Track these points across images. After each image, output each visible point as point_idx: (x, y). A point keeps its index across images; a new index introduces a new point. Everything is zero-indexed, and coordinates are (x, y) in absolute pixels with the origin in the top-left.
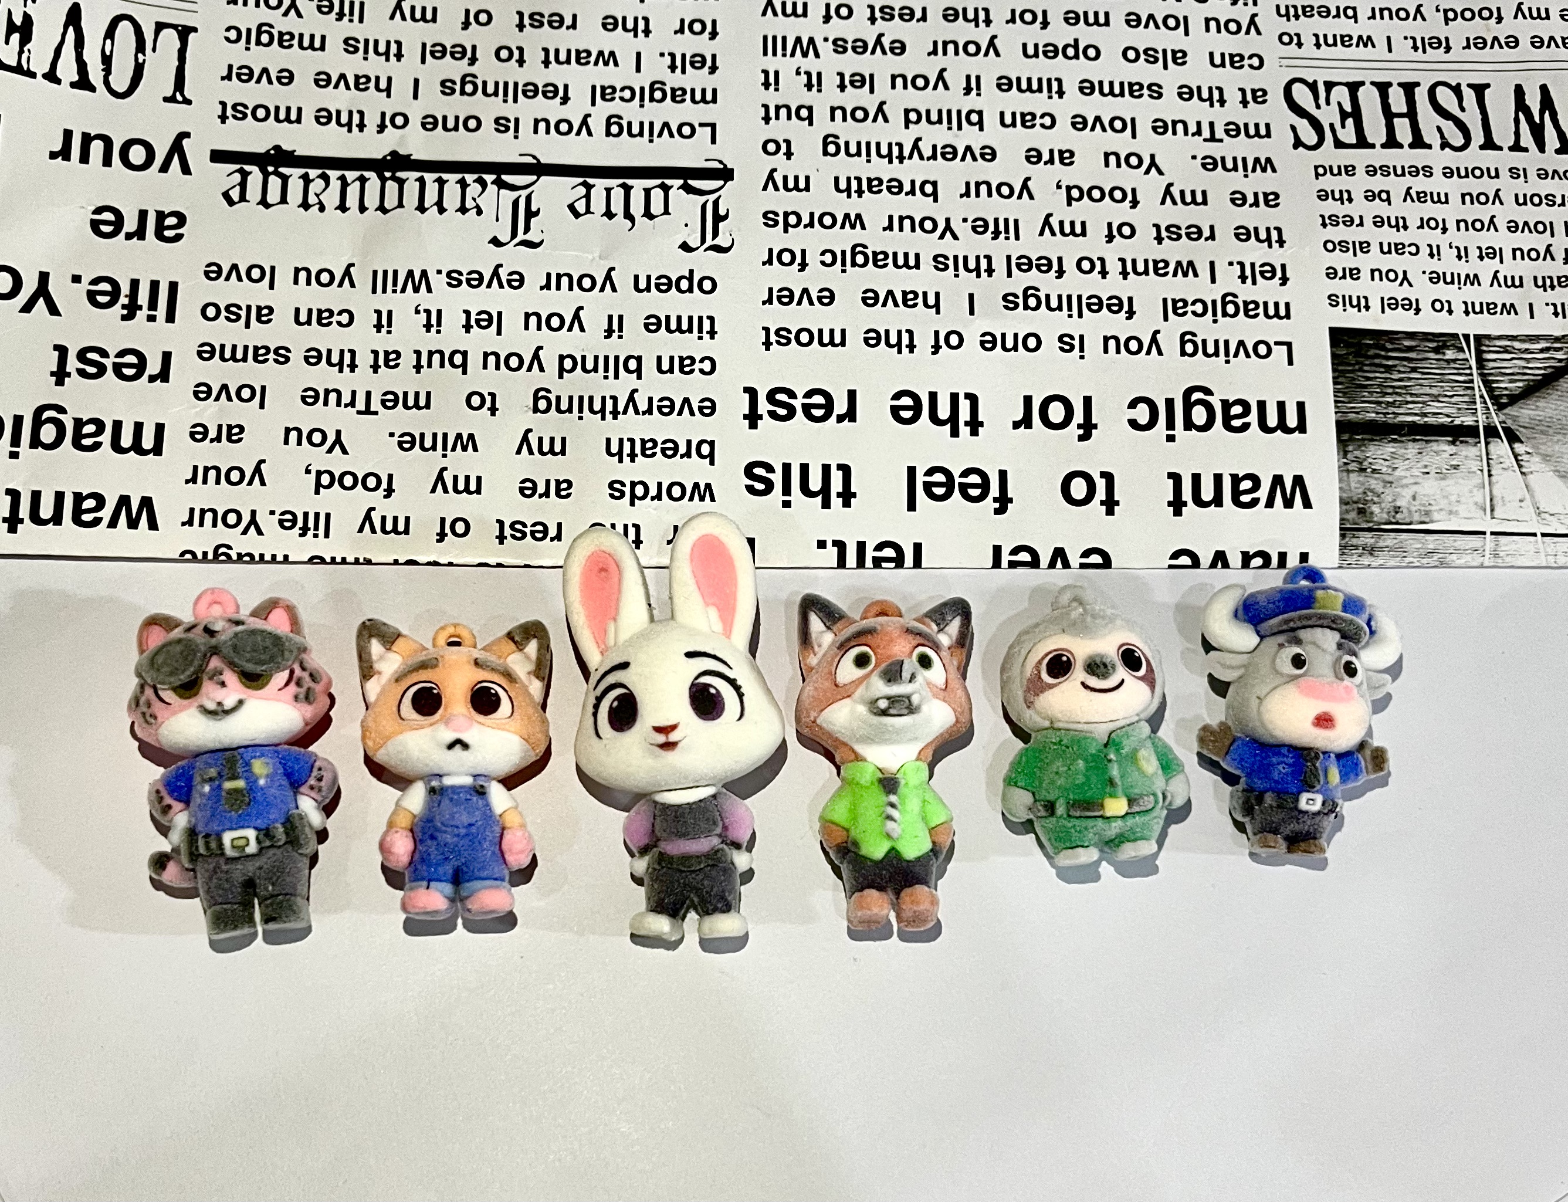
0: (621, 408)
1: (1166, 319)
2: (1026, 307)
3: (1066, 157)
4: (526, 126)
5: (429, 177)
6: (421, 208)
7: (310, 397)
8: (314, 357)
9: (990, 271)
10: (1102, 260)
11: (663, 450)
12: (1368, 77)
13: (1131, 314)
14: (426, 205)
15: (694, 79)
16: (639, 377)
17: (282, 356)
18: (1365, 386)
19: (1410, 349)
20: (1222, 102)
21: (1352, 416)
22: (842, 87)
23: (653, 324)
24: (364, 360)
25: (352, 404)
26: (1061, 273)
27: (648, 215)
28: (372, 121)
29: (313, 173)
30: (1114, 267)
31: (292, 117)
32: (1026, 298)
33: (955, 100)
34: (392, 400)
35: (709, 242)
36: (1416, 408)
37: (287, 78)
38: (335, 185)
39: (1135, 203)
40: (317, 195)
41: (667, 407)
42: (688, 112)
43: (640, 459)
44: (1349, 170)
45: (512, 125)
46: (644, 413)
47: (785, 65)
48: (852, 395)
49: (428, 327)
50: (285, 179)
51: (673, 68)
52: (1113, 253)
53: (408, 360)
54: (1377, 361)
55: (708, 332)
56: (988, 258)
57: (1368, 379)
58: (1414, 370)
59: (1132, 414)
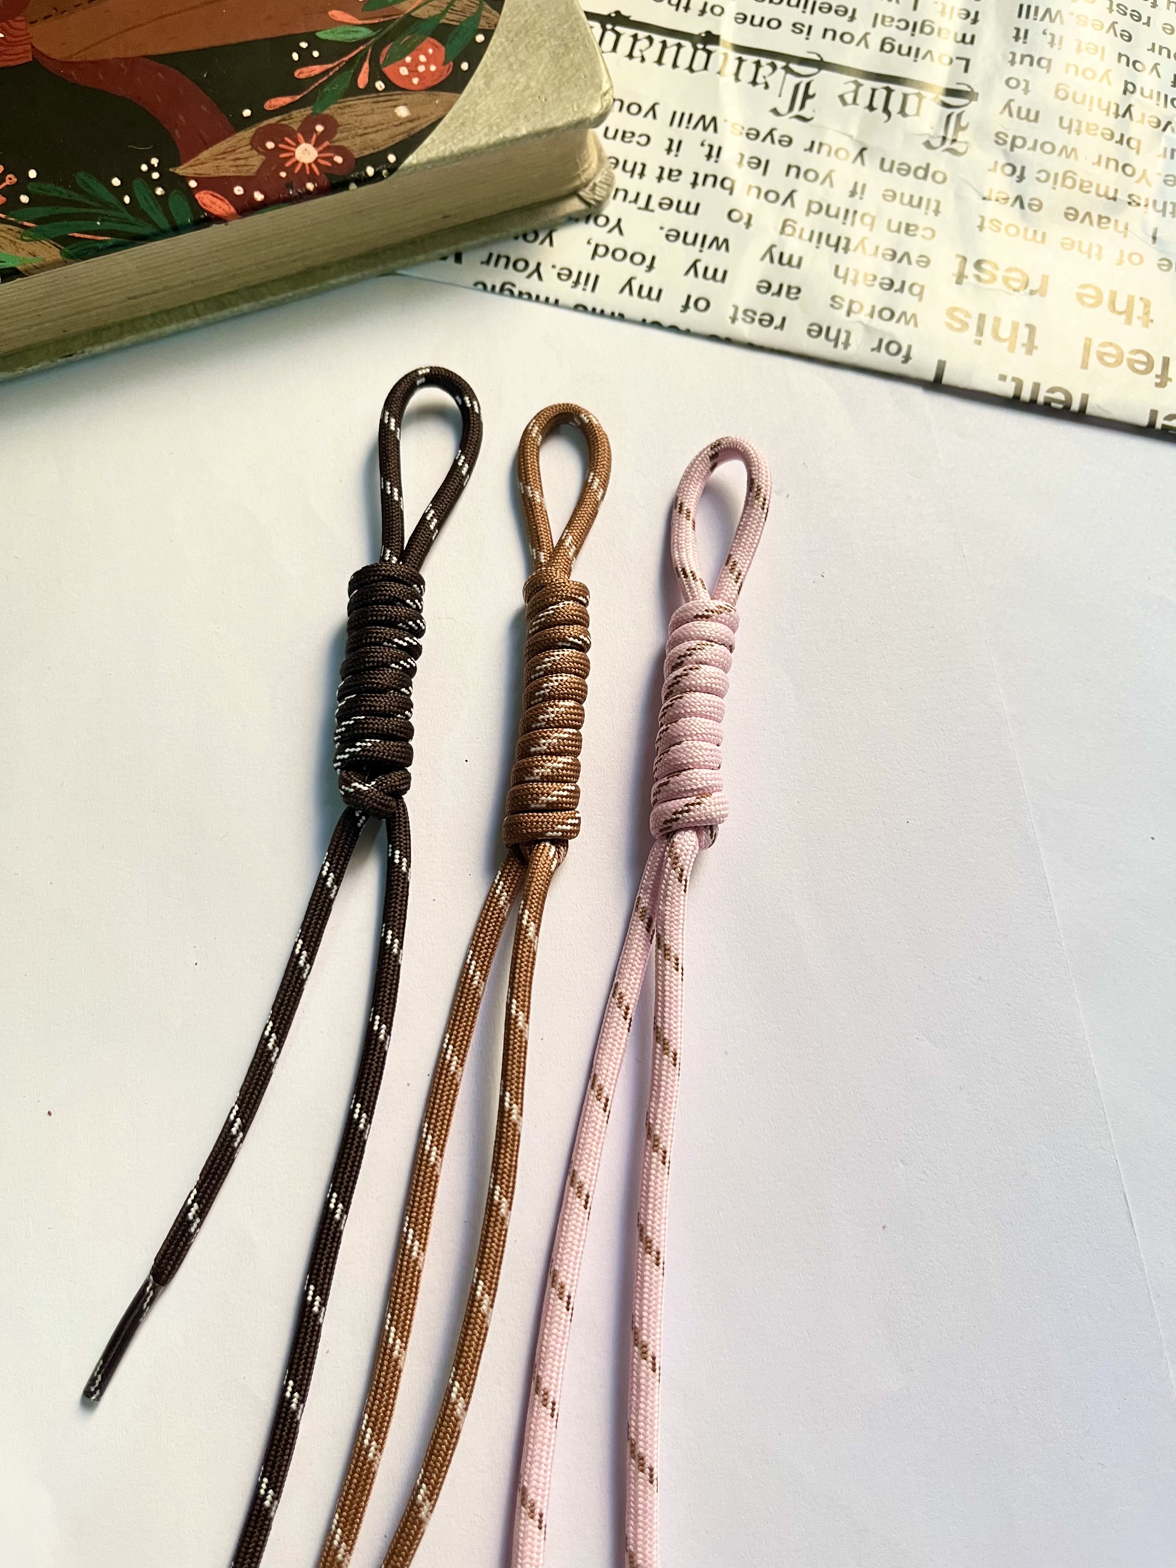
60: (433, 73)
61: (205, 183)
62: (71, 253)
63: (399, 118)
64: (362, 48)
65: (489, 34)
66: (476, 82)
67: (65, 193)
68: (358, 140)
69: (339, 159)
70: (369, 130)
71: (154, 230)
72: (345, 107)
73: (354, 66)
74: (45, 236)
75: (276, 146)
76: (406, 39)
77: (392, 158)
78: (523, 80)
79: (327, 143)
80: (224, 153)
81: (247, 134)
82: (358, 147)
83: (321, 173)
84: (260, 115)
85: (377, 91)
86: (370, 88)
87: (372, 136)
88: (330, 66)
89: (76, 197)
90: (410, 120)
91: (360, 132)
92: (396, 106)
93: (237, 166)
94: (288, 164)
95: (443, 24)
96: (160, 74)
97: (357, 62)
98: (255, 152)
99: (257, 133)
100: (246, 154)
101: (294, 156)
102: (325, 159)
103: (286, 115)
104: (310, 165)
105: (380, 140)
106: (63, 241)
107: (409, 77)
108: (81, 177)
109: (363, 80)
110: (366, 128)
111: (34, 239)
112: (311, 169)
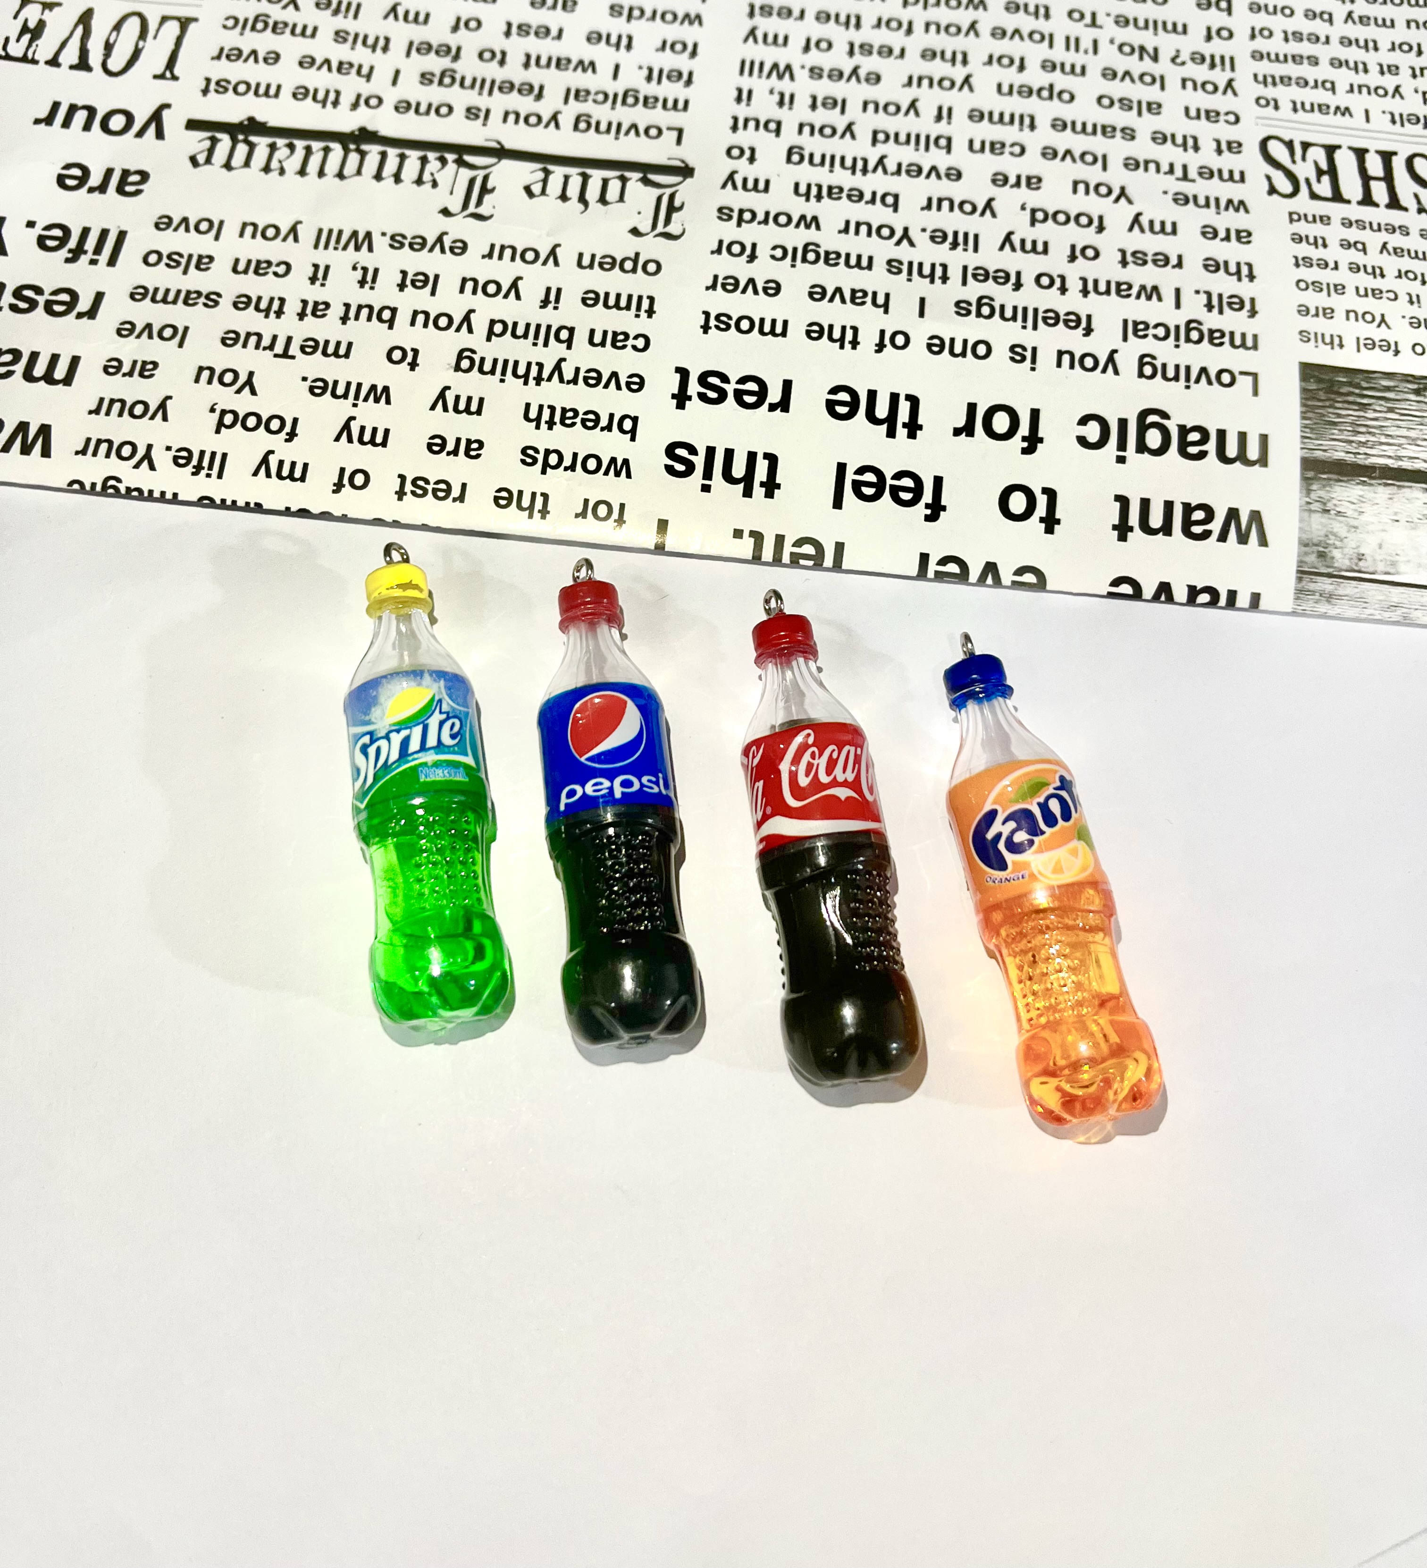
0: (545, 375)
1: (1125, 339)
2: (979, 314)
3: (1034, 182)
4: (496, 116)
5: (393, 153)
6: (378, 177)
7: (231, 339)
8: (242, 303)
9: (945, 279)
10: (1063, 278)
11: (583, 422)
12: (1345, 142)
13: (1088, 331)
14: (384, 174)
15: (670, 90)
16: (569, 347)
17: (212, 300)
18: (1335, 424)
19: (1388, 389)
20: (1196, 148)
21: (1318, 454)
22: (814, 107)
23: (591, 299)
24: (292, 307)
25: (271, 347)
26: (1018, 286)
27: (603, 200)
28: (346, 100)
29: (281, 142)
30: (1073, 286)
31: (270, 92)
32: (979, 305)
33: (926, 125)
34: (311, 347)
35: (660, 228)
36: (1390, 451)
37: (274, 58)
38: (300, 153)
39: (1101, 229)
40: (280, 162)
41: (594, 379)
42: (658, 116)
43: (558, 427)
44: (1325, 220)
45: (482, 115)
46: (569, 382)
47: (760, 85)
48: (787, 385)
49: (362, 283)
50: (252, 146)
51: (649, 78)
52: (1074, 273)
53: (337, 311)
54: (1351, 399)
55: (646, 311)
56: (945, 267)
57: (1339, 416)
58: (1391, 410)
59: (1082, 431)
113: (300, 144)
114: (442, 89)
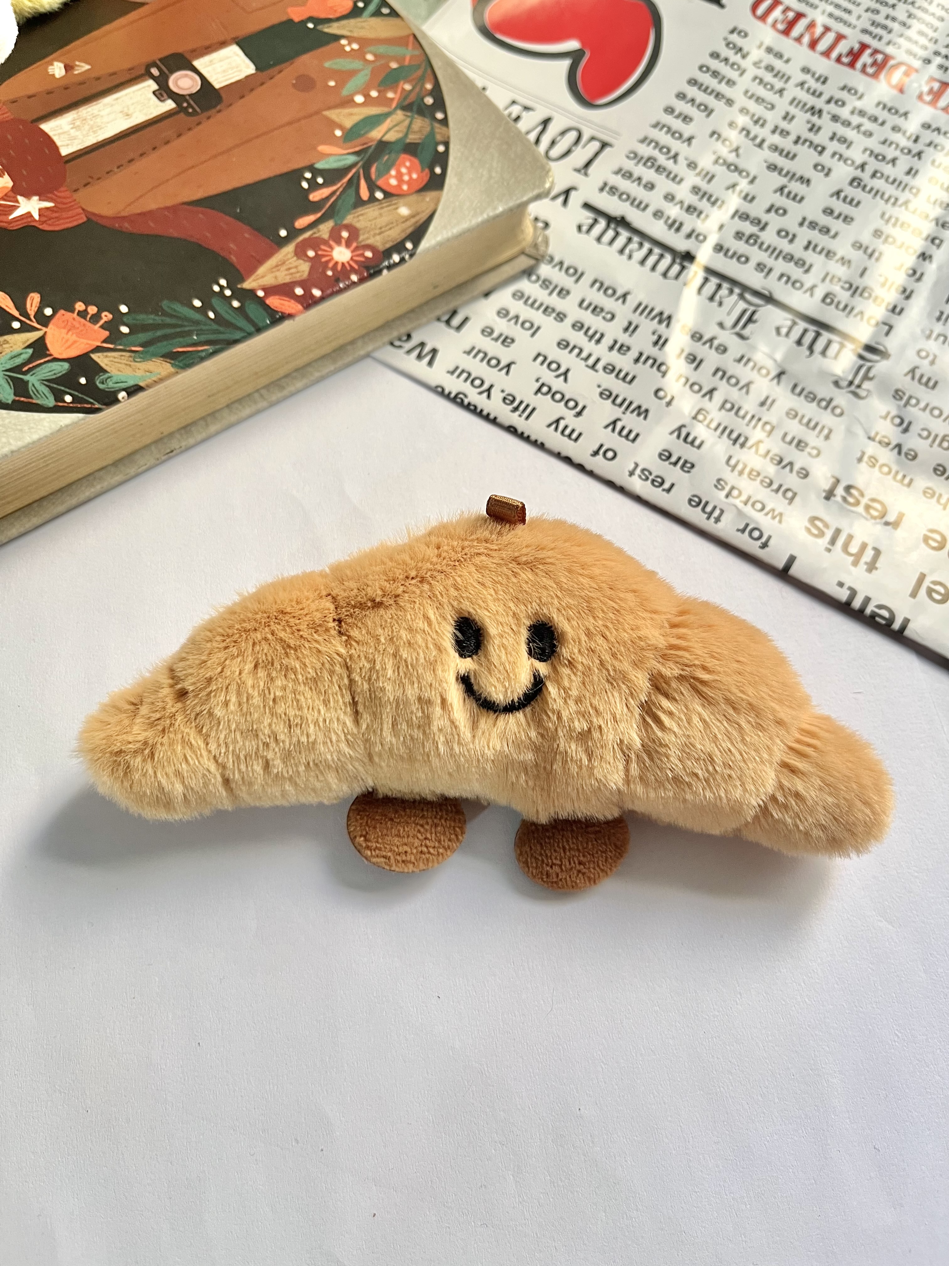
0: (747, 445)
4: (775, 274)
7: (563, 344)
8: (578, 326)
11: (762, 481)
15: (894, 298)
16: (768, 436)
17: (561, 317)
23: (792, 414)
24: (607, 341)
25: (586, 360)
27: (824, 353)
28: (686, 229)
29: (636, 239)
31: (641, 206)
34: (610, 369)
35: (853, 388)
37: (650, 186)
38: (645, 251)
40: (631, 251)
45: (766, 270)
46: (761, 456)
48: (902, 514)
49: (656, 343)
50: (617, 234)
53: (633, 354)
55: (825, 435)
60: (416, 180)
61: (270, 291)
62: (181, 365)
63: (403, 217)
64: (354, 171)
65: (447, 144)
66: (451, 180)
67: (158, 319)
68: (378, 238)
69: (369, 254)
70: (383, 229)
71: (242, 334)
72: (358, 216)
73: (354, 183)
74: (155, 355)
75: (316, 254)
76: (386, 158)
77: (409, 245)
78: (485, 173)
79: (354, 245)
80: (277, 266)
81: (290, 249)
82: (380, 242)
83: (359, 266)
84: (293, 233)
85: (377, 200)
86: (372, 199)
87: (388, 233)
88: (334, 188)
89: (168, 320)
90: (413, 216)
91: (377, 231)
92: (397, 208)
93: (291, 274)
94: (331, 265)
95: (410, 144)
96: (201, 216)
97: (355, 181)
98: (301, 261)
99: (297, 247)
100: (295, 264)
101: (332, 259)
102: (358, 256)
103: (315, 230)
104: (348, 262)
105: (395, 234)
106: (171, 356)
107: (399, 186)
108: (165, 304)
109: (364, 193)
110: (381, 228)
111: (144, 359)
112: (350, 266)
113: (647, 246)
114: (746, 246)
